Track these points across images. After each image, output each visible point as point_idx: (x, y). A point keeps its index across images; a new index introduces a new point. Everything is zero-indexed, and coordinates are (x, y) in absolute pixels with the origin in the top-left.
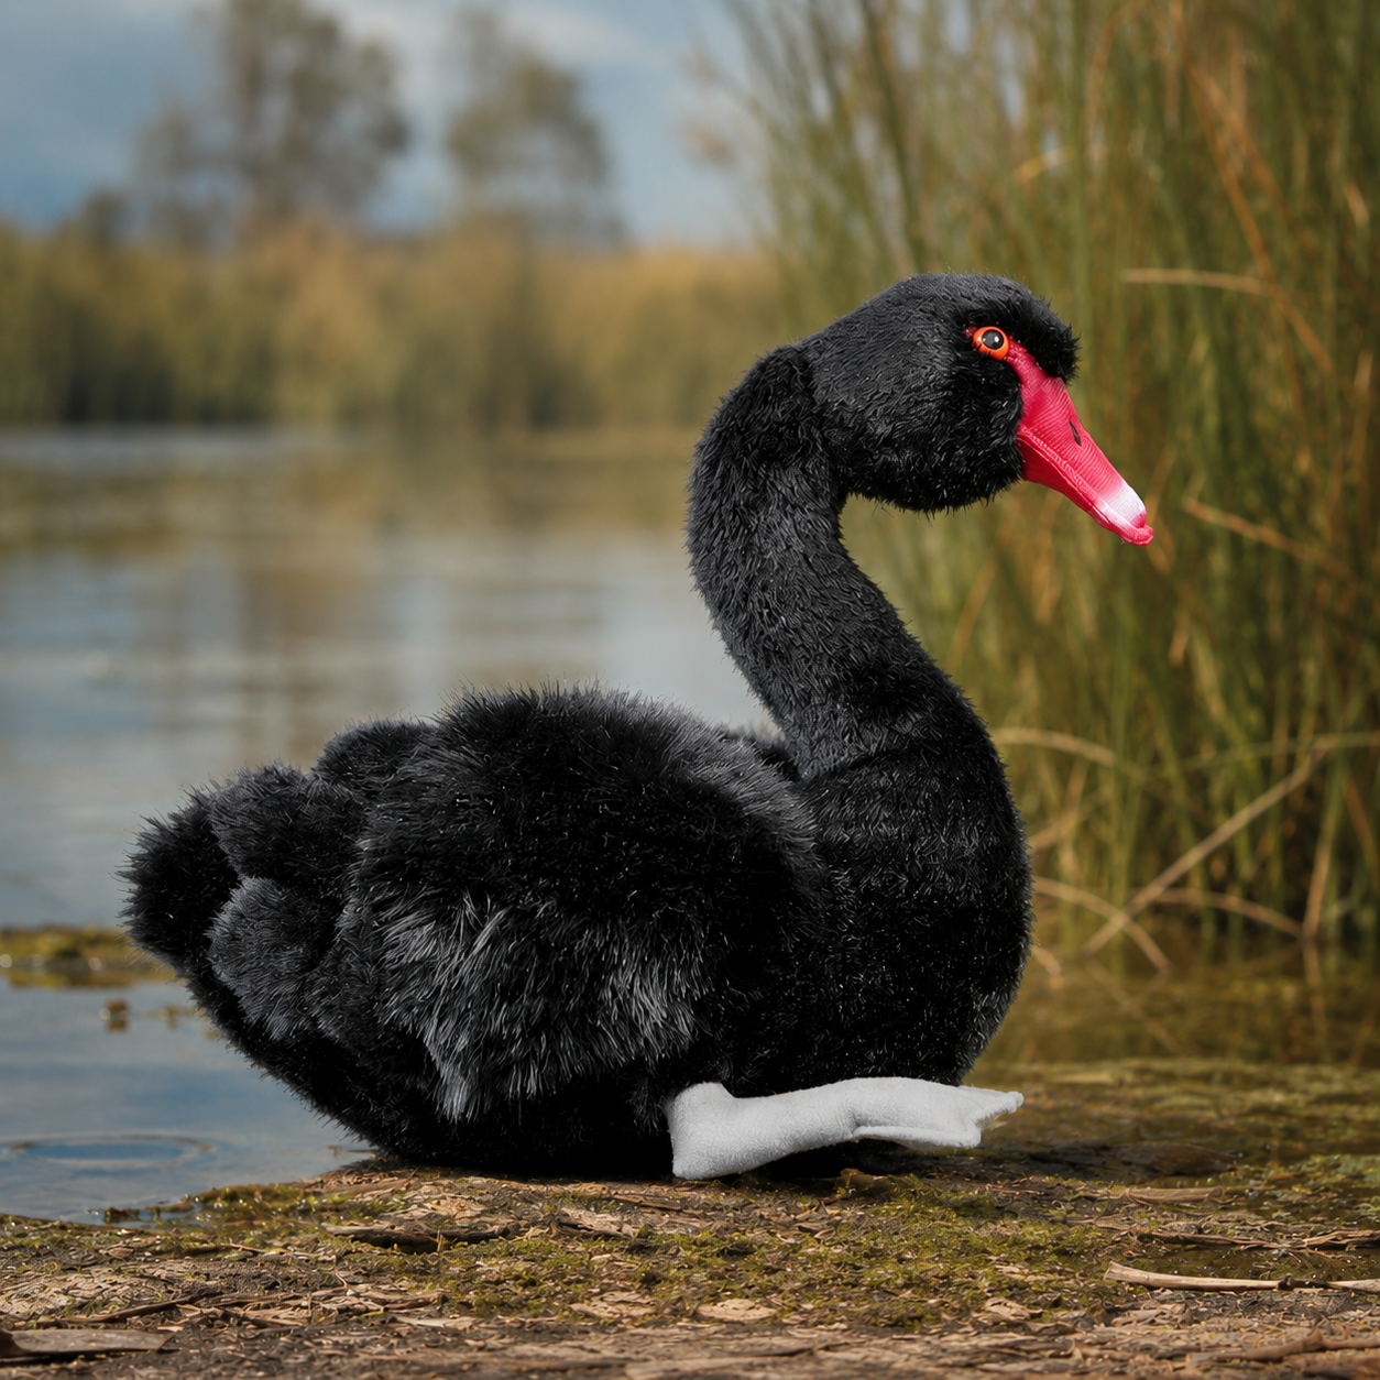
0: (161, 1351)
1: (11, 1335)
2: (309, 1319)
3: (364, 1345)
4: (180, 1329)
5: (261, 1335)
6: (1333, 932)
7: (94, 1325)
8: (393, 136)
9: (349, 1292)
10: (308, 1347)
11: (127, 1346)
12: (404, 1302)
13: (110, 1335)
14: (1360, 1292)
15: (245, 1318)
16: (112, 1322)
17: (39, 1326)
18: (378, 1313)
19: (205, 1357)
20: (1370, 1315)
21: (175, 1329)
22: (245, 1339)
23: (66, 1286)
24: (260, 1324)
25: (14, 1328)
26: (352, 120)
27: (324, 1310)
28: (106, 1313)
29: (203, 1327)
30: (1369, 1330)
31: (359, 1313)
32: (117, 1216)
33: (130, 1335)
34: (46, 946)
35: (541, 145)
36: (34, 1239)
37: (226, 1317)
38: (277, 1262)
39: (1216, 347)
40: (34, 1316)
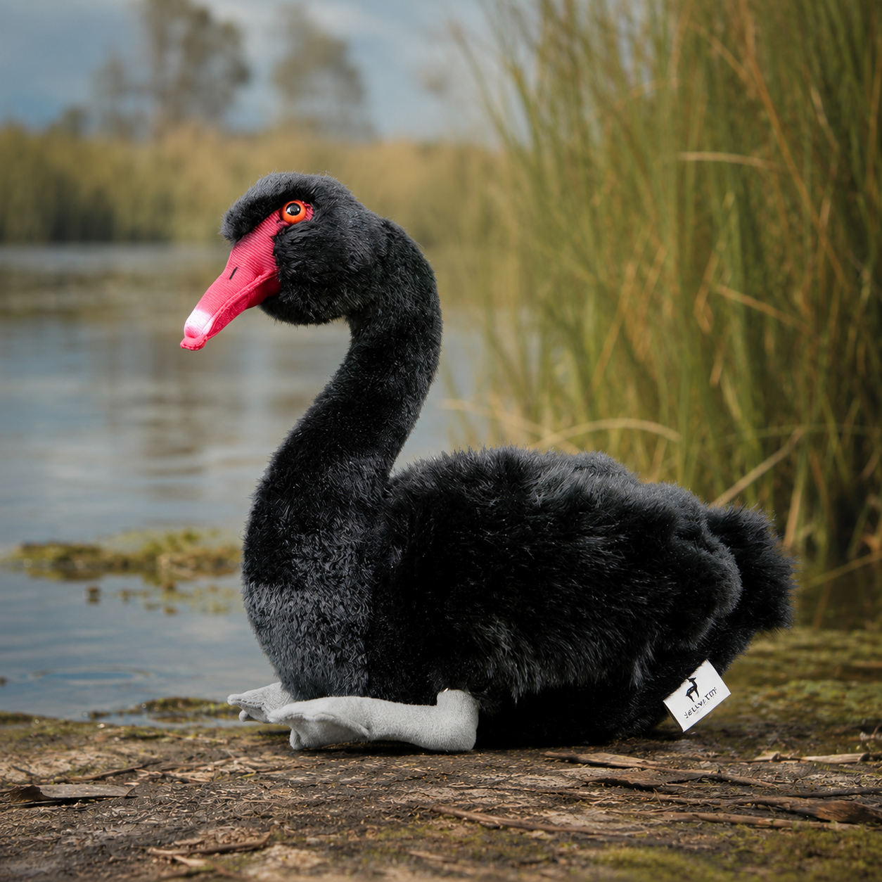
0: (127, 797)
1: (39, 788)
2: (212, 778)
3: (245, 794)
4: (138, 784)
5: (185, 788)
6: (800, 546)
7: (87, 782)
8: (241, 75)
9: (236, 762)
10: (212, 795)
11: (107, 795)
12: (267, 768)
13: (96, 788)
14: (819, 763)
15: (175, 777)
16: (97, 780)
17: (55, 782)
18: (253, 774)
19: (154, 801)
20: (826, 777)
21: (134, 784)
22: (175, 790)
23: (69, 758)
24: (184, 781)
25: (41, 784)
26: (218, 66)
27: (222, 772)
28: (93, 774)
29: (151, 783)
30: (825, 786)
31: (242, 774)
32: (97, 716)
33: (108, 788)
34: (52, 553)
35: (325, 82)
36: (50, 730)
37: (164, 777)
38: (193, 744)
39: (738, 198)
40: (52, 777)
